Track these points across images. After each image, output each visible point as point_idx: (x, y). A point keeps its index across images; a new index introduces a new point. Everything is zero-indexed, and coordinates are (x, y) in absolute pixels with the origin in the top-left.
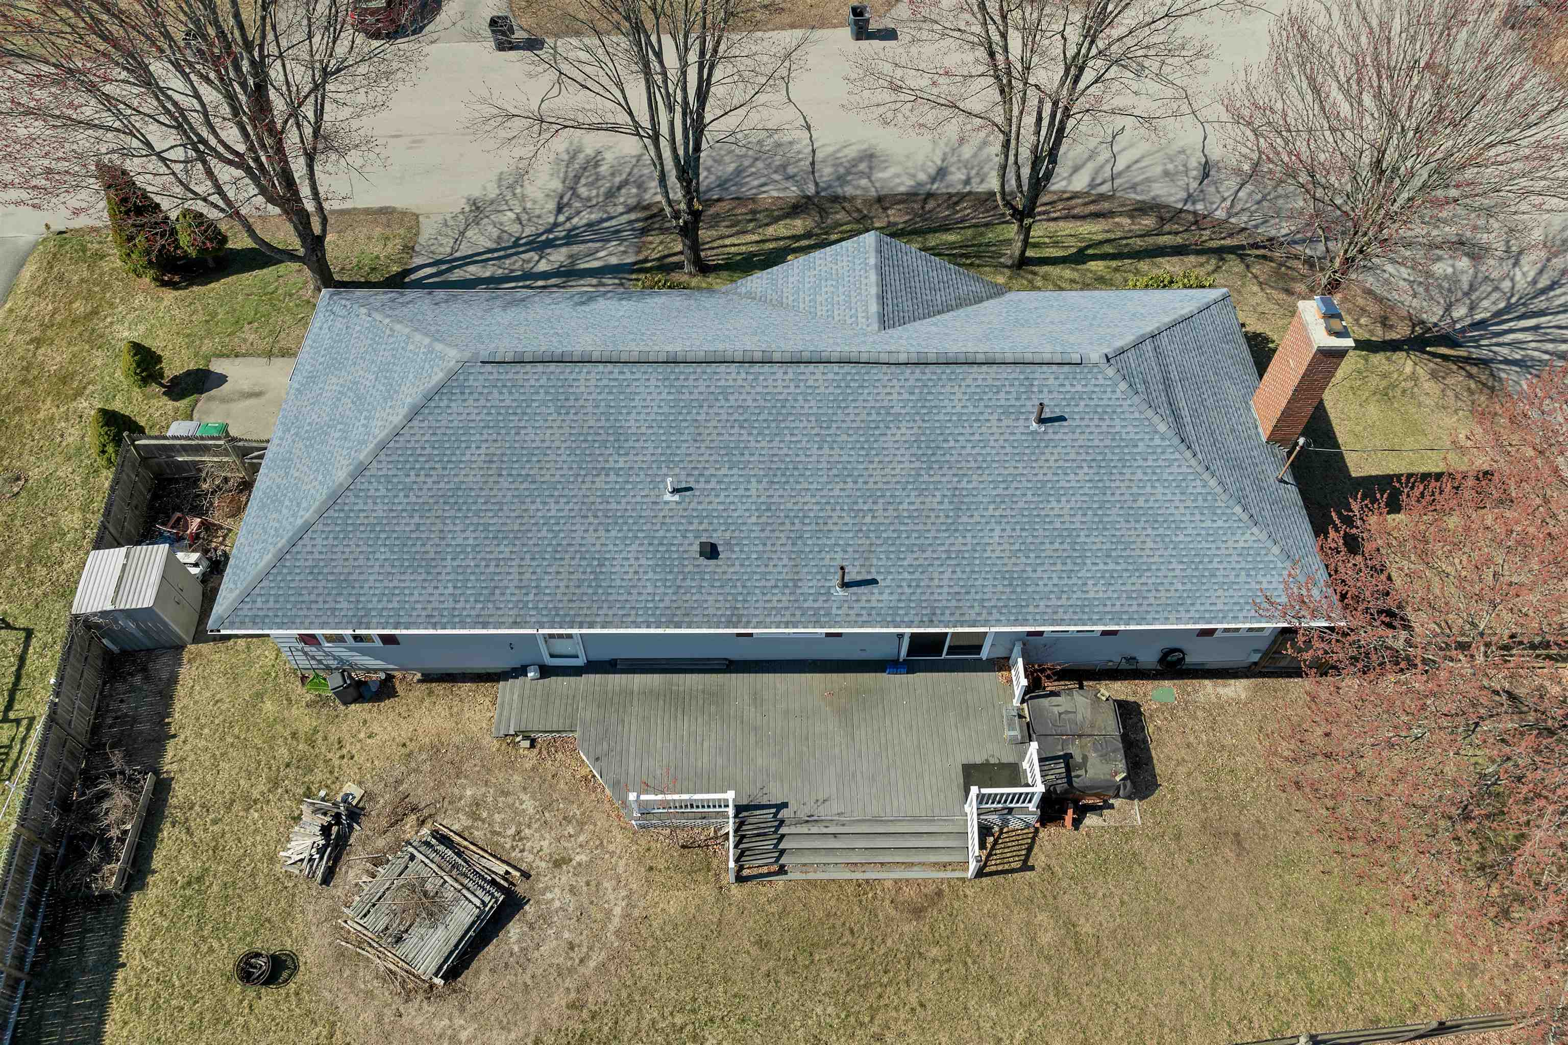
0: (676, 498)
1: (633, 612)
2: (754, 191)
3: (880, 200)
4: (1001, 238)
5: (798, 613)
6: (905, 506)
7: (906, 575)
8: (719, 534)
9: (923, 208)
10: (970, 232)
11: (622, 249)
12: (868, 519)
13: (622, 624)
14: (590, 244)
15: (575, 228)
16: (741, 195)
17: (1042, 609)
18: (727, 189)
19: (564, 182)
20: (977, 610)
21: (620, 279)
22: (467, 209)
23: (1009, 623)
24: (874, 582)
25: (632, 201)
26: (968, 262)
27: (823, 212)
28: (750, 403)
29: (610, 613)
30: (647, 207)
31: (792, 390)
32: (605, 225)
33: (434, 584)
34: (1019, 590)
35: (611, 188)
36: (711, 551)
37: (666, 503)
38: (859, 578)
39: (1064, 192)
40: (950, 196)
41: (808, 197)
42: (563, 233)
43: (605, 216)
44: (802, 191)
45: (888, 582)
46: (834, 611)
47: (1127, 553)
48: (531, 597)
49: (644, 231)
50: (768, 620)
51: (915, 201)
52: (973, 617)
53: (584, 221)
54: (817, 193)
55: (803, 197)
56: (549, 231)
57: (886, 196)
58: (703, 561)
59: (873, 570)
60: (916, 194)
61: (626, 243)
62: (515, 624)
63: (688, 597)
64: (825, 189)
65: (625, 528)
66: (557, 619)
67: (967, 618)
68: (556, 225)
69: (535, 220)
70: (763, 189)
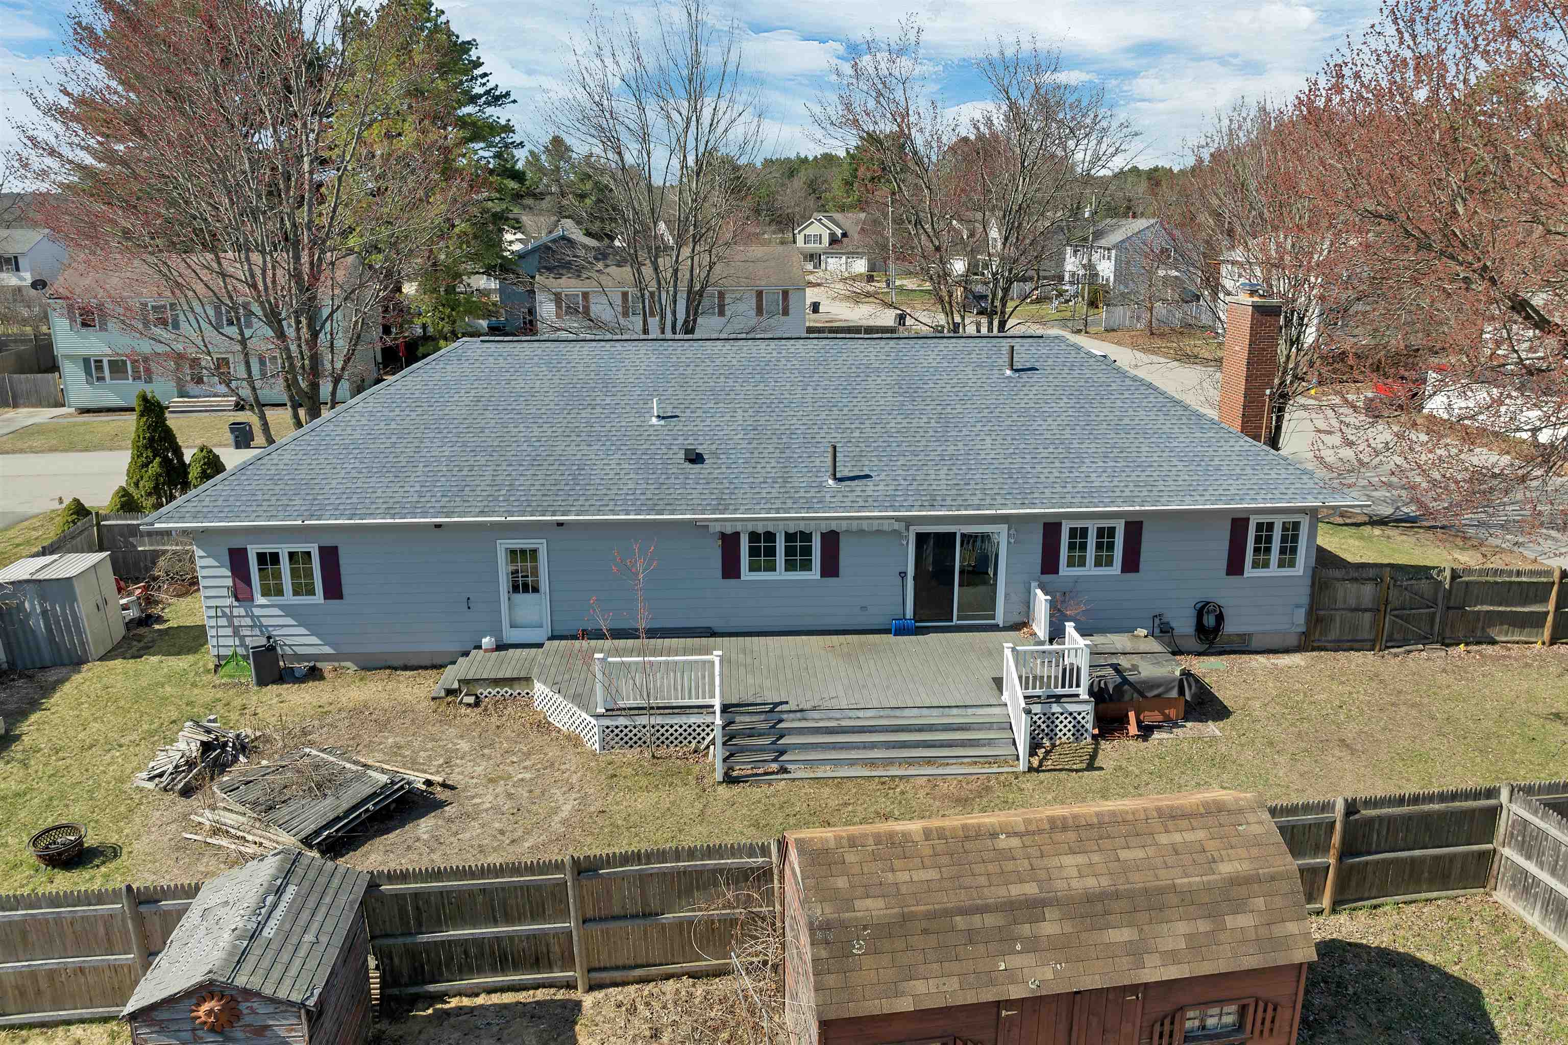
0: (662, 422)
1: (612, 503)
5: (789, 501)
6: (893, 425)
7: (900, 472)
8: (705, 446)
12: (856, 434)
13: (599, 512)
17: (1048, 495)
20: (980, 496)
23: (1015, 505)
24: (867, 476)
28: (734, 362)
29: (587, 504)
31: (775, 354)
33: (401, 484)
34: (1020, 481)
36: (695, 458)
37: (653, 426)
38: (852, 474)
45: (883, 477)
46: (828, 499)
47: (1125, 454)
48: (503, 492)
50: (758, 507)
52: (978, 502)
58: (688, 465)
59: (865, 469)
62: (482, 513)
63: (672, 491)
65: (608, 443)
66: (529, 509)
67: (970, 502)
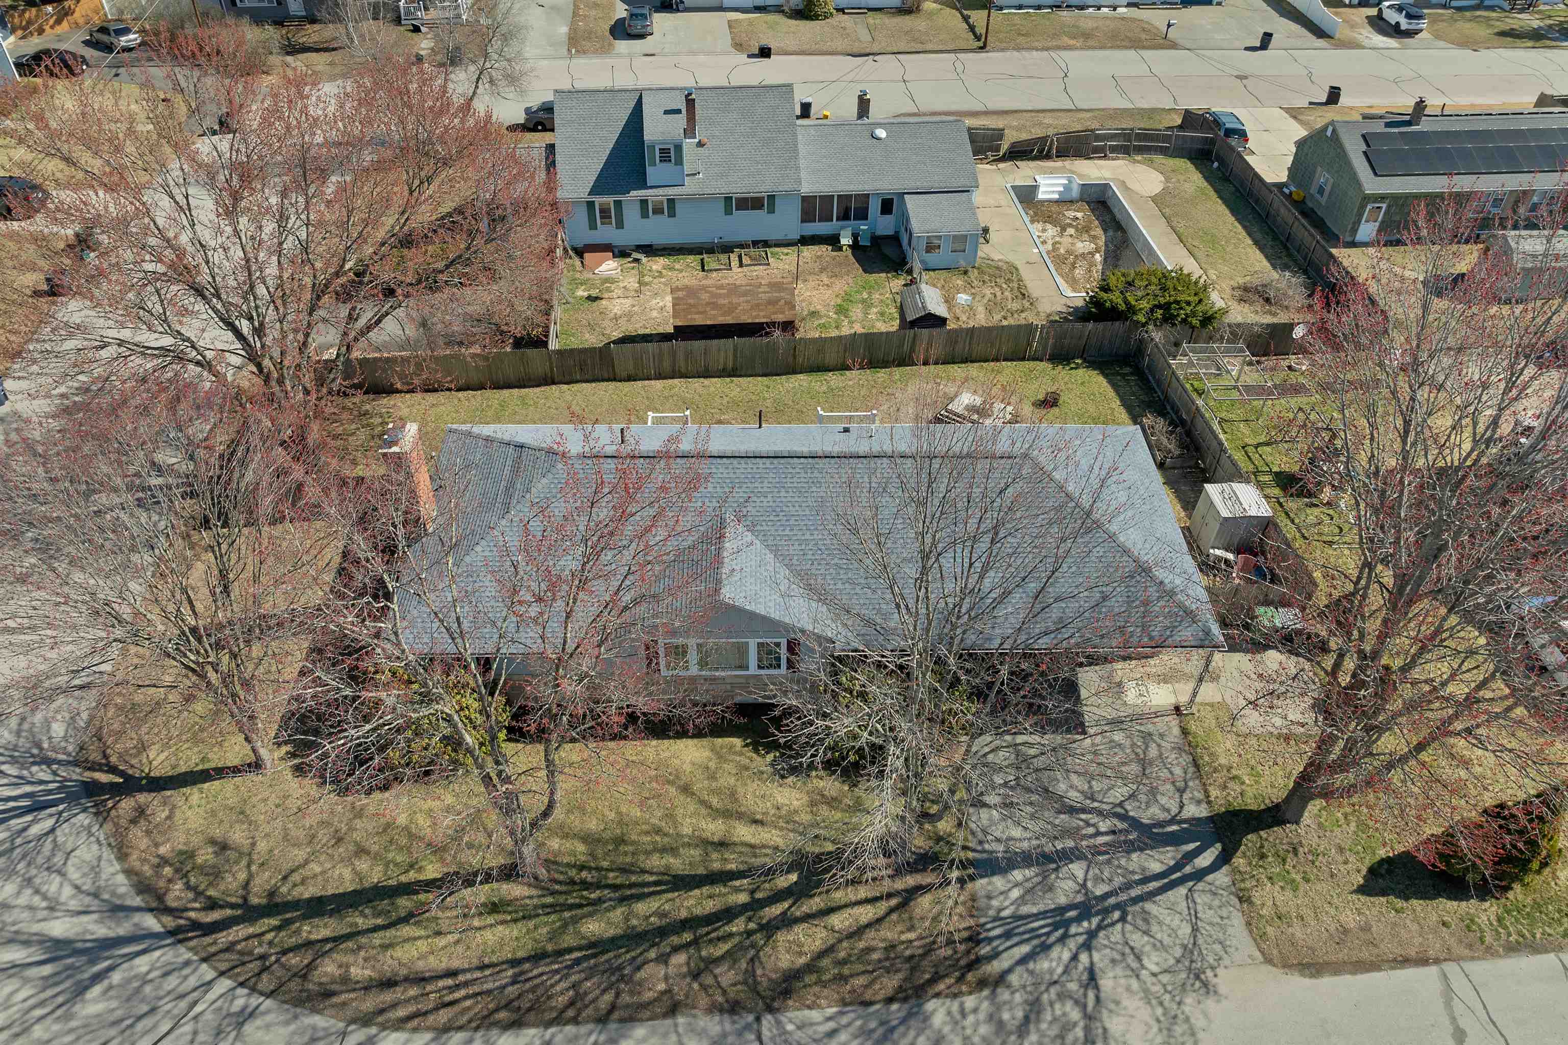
2: (844, 1020)
3: (673, 1010)
4: (531, 924)
9: (618, 995)
10: (569, 940)
11: (995, 903)
14: (1035, 910)
15: (1062, 939)
16: (860, 1010)
18: (882, 1023)
19: (1105, 1030)
21: (984, 851)
22: (1209, 973)
25: (1004, 995)
26: (584, 874)
27: (750, 980)
30: (982, 984)
32: (1025, 949)
35: (1038, 1021)
39: (415, 1030)
40: (575, 1021)
41: (770, 1009)
42: (1073, 930)
43: (1031, 965)
44: (778, 1023)
49: (974, 939)
51: (627, 1006)
53: (1055, 952)
54: (758, 1019)
55: (778, 1010)
56: (1092, 935)
57: (665, 1015)
60: (622, 1021)
61: (992, 913)
64: (747, 1027)
68: (1087, 946)
69: (1118, 957)
70: (831, 1025)
